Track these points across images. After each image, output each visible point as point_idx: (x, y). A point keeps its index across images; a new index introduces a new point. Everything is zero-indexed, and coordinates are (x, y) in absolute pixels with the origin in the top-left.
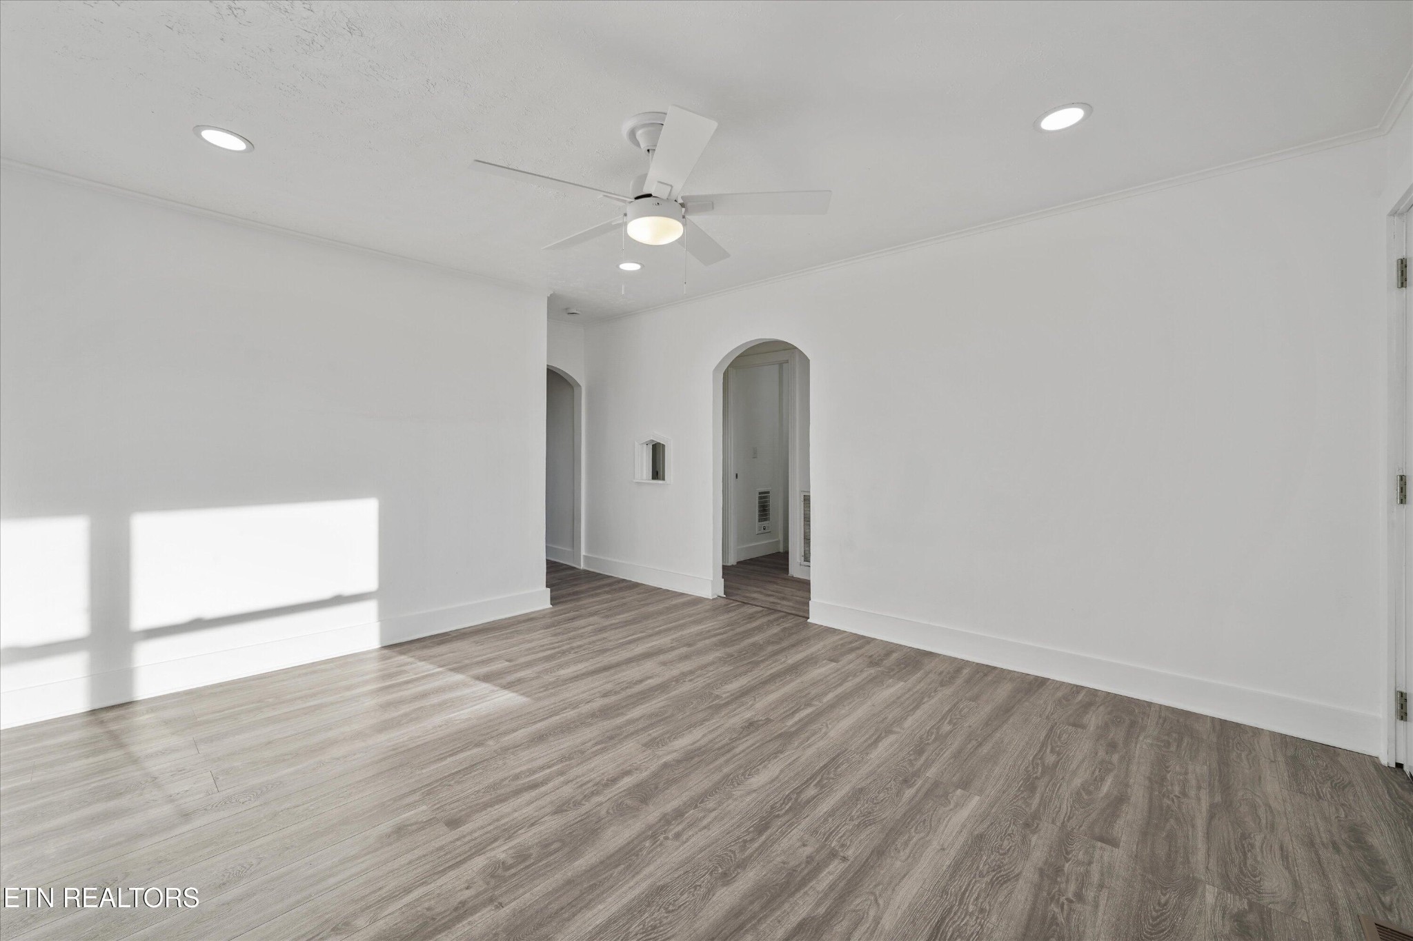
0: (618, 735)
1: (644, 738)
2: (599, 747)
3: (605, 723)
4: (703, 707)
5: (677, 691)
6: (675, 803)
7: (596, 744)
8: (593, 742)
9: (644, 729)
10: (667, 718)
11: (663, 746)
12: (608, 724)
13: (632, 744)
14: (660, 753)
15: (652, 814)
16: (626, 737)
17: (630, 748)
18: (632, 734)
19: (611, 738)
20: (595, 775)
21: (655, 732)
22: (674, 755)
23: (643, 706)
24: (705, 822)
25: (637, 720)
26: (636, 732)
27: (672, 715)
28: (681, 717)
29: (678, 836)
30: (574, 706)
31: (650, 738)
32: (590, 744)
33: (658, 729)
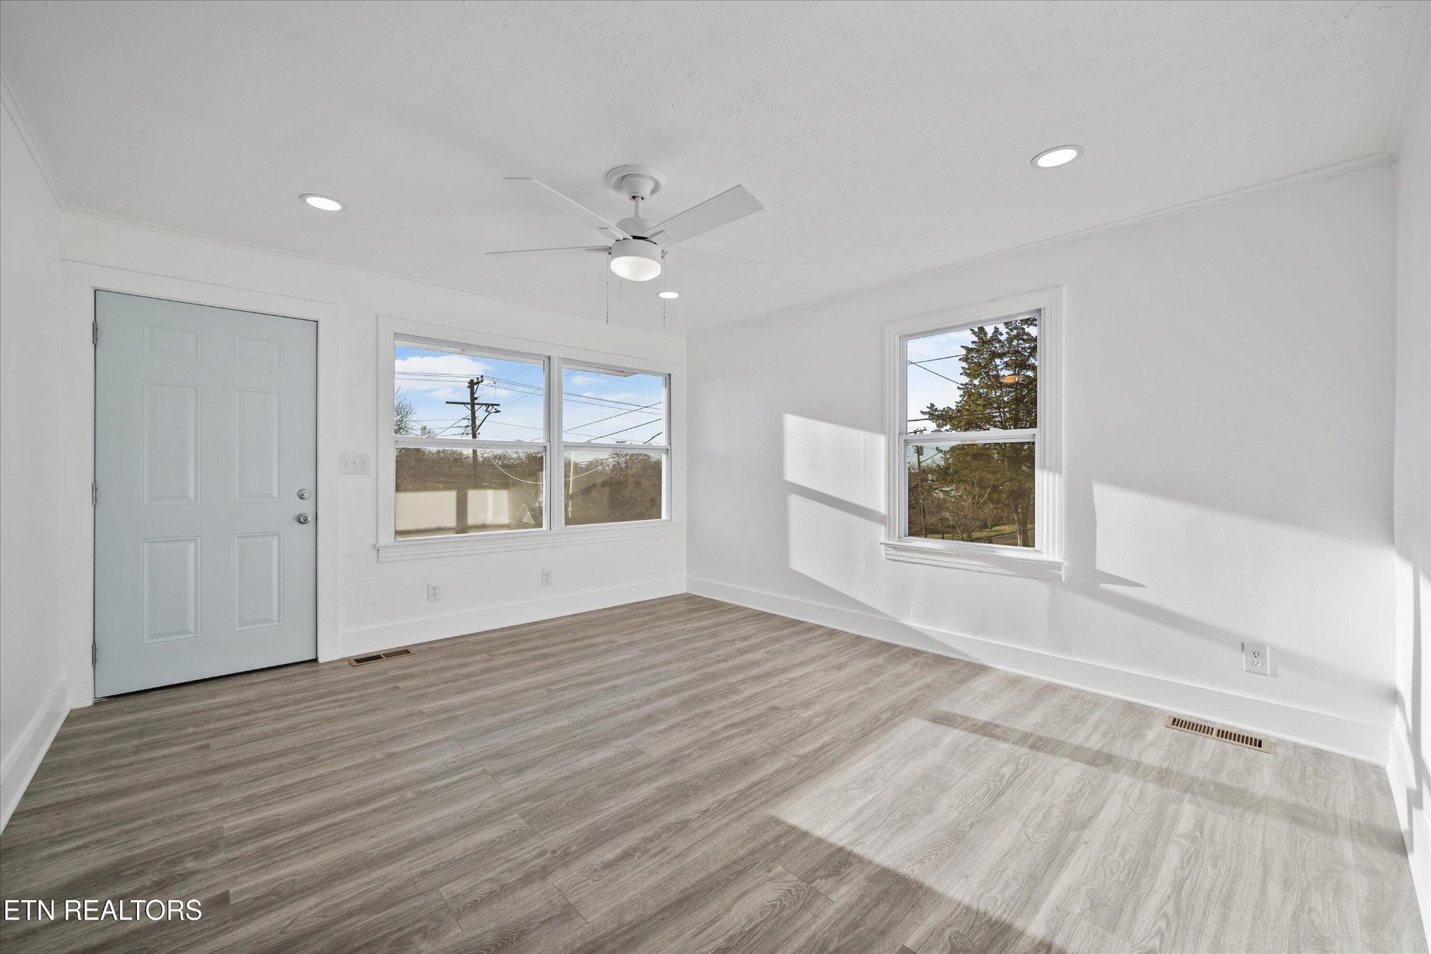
0: (667, 764)
1: (641, 760)
2: (685, 753)
3: (682, 777)
4: (557, 797)
5: (578, 828)
6: (630, 713)
7: (689, 755)
8: (693, 757)
9: (638, 770)
10: (609, 783)
11: (625, 752)
12: (678, 777)
13: (654, 754)
14: (629, 746)
15: (647, 709)
16: (659, 761)
17: (658, 751)
18: (652, 764)
19: (674, 761)
20: (686, 731)
21: (629, 765)
22: (616, 743)
23: (632, 801)
24: (614, 705)
25: (644, 782)
26: (648, 766)
27: (601, 786)
28: (593, 783)
29: (634, 700)
30: (724, 806)
31: (634, 761)
32: (695, 755)
33: (624, 770)
